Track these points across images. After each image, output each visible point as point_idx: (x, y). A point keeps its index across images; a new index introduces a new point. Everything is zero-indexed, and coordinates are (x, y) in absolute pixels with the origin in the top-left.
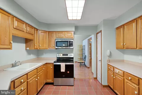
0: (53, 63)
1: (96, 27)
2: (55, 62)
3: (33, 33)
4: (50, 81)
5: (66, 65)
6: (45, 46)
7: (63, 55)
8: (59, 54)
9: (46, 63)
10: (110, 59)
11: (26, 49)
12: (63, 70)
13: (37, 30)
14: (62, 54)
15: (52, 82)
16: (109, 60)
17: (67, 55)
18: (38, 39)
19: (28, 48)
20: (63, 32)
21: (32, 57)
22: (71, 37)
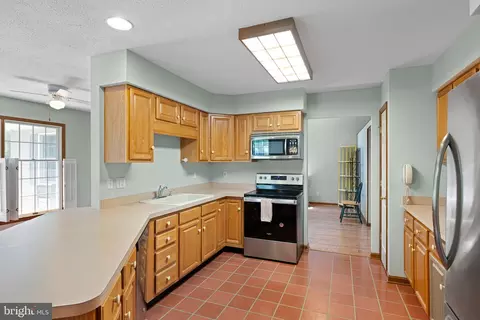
0: (242, 199)
1: (376, 90)
2: (246, 195)
3: (197, 123)
4: (236, 243)
5: (275, 206)
6: (225, 152)
7: (273, 178)
8: (263, 176)
9: (226, 198)
10: (416, 194)
11: (182, 162)
12: (266, 216)
13: (206, 114)
14: (269, 177)
15: (241, 247)
16: (410, 197)
17: (284, 178)
18: (208, 136)
19: (186, 160)
20: (271, 116)
21: (196, 180)
22: (293, 127)
